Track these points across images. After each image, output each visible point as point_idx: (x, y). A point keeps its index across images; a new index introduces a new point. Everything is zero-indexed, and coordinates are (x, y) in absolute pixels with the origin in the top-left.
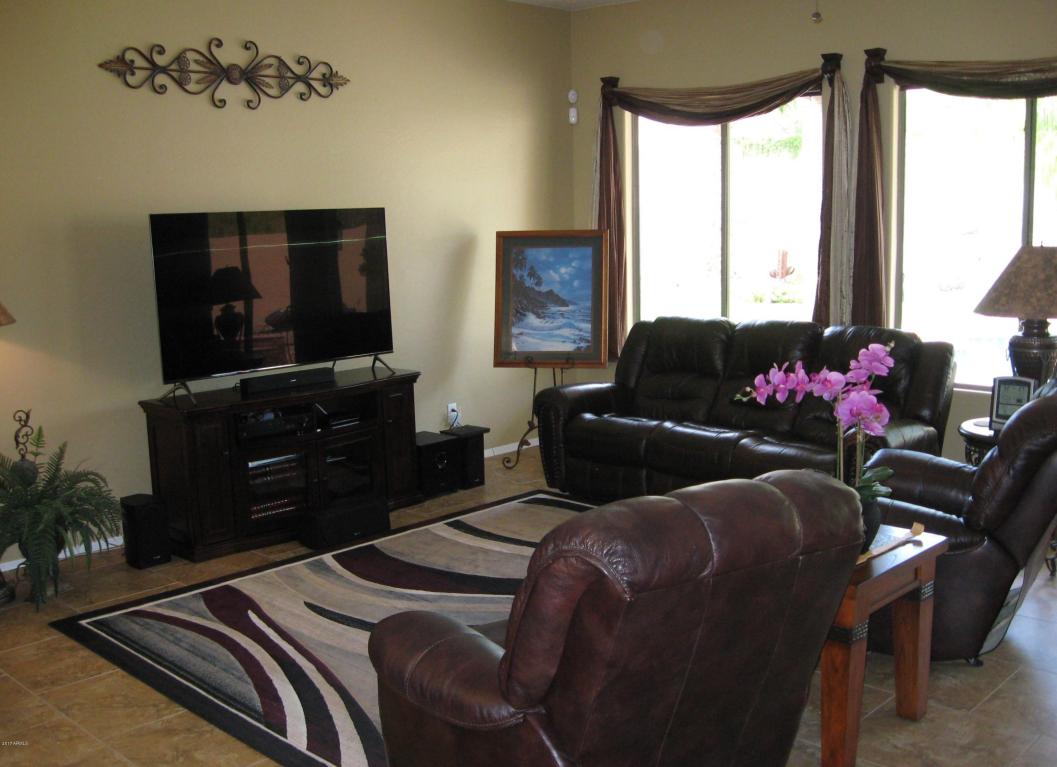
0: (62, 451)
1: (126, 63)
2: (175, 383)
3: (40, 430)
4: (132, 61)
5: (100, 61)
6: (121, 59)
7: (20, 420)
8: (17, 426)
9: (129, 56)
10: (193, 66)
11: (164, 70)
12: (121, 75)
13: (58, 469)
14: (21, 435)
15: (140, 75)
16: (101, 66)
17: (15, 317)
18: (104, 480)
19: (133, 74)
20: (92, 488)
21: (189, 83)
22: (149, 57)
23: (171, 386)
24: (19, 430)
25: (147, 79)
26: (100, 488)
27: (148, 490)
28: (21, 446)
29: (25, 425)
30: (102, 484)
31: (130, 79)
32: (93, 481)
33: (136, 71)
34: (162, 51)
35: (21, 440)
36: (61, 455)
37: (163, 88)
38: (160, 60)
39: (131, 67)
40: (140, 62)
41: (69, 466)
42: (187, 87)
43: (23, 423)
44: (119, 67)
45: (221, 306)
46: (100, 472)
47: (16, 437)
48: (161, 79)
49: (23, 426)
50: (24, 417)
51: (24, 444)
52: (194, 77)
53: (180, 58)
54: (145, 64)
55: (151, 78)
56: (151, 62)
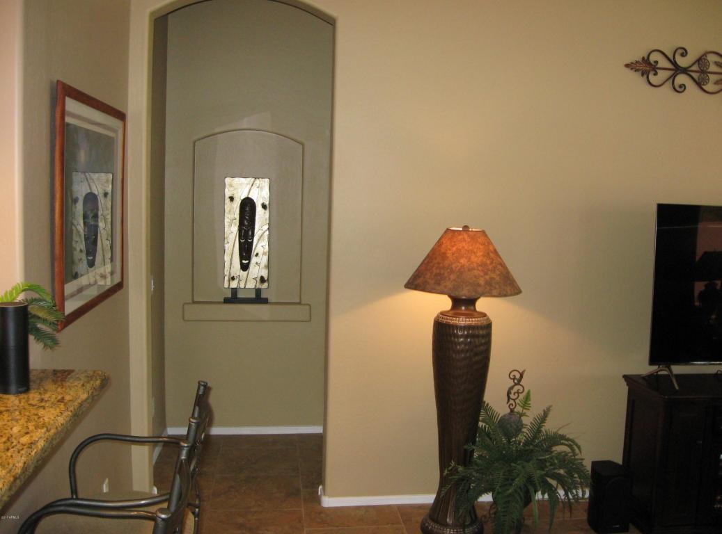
0: (546, 414)
1: (650, 64)
2: (659, 365)
3: (529, 392)
4: (656, 62)
5: (628, 62)
6: (646, 61)
7: (514, 379)
8: (511, 383)
9: (653, 58)
10: (713, 68)
11: (685, 71)
12: (645, 73)
13: (539, 431)
14: (513, 392)
15: (663, 75)
16: (627, 66)
17: (522, 289)
18: (579, 448)
19: (656, 74)
20: (566, 454)
21: (707, 83)
22: (672, 58)
23: (655, 368)
24: (511, 388)
25: (669, 78)
26: (575, 455)
27: (618, 459)
28: (511, 402)
29: (518, 383)
30: (577, 451)
31: (652, 78)
32: (570, 446)
33: (658, 71)
34: (684, 53)
35: (512, 396)
36: (543, 418)
37: (683, 86)
38: (682, 62)
39: (654, 68)
40: (663, 63)
41: (550, 426)
42: (704, 87)
43: (516, 381)
44: (643, 67)
45: (705, 283)
46: (577, 441)
47: (509, 393)
48: (681, 79)
49: (516, 384)
50: (518, 376)
51: (514, 400)
52: (713, 78)
53: (701, 60)
54: (669, 65)
55: (673, 77)
56: (674, 63)
